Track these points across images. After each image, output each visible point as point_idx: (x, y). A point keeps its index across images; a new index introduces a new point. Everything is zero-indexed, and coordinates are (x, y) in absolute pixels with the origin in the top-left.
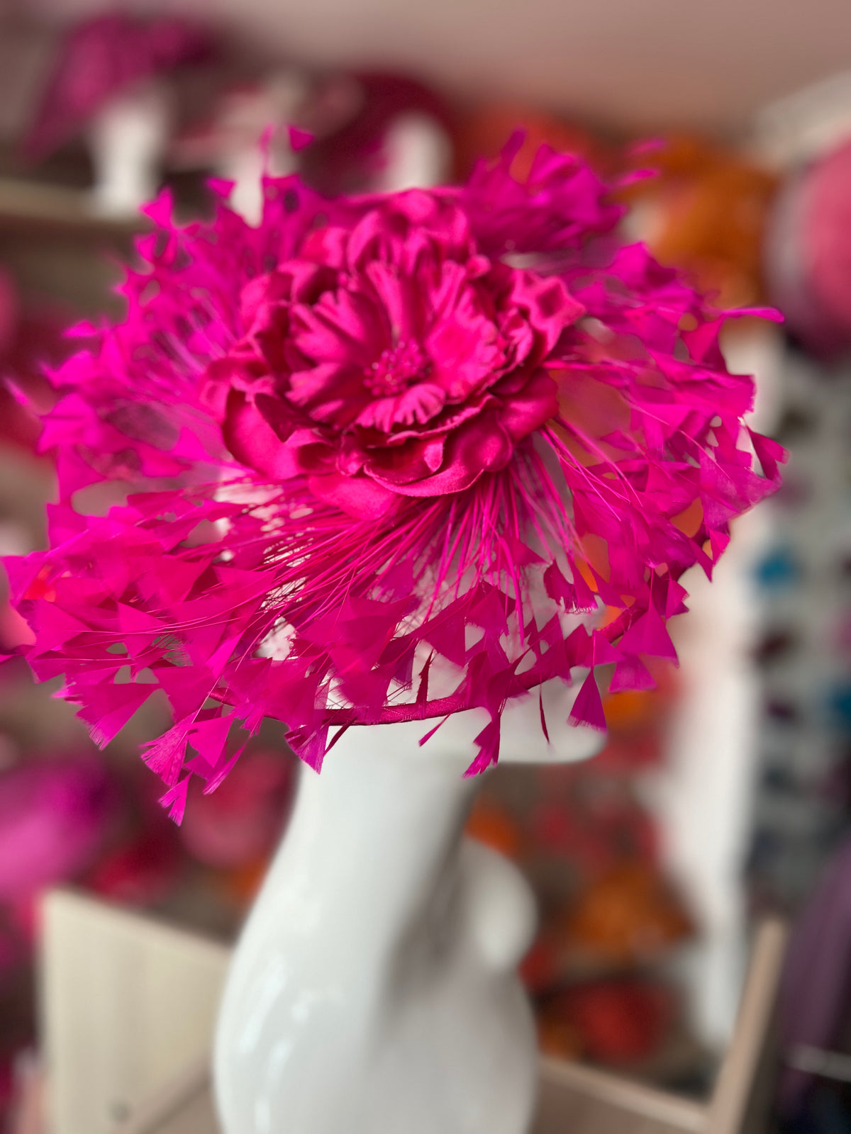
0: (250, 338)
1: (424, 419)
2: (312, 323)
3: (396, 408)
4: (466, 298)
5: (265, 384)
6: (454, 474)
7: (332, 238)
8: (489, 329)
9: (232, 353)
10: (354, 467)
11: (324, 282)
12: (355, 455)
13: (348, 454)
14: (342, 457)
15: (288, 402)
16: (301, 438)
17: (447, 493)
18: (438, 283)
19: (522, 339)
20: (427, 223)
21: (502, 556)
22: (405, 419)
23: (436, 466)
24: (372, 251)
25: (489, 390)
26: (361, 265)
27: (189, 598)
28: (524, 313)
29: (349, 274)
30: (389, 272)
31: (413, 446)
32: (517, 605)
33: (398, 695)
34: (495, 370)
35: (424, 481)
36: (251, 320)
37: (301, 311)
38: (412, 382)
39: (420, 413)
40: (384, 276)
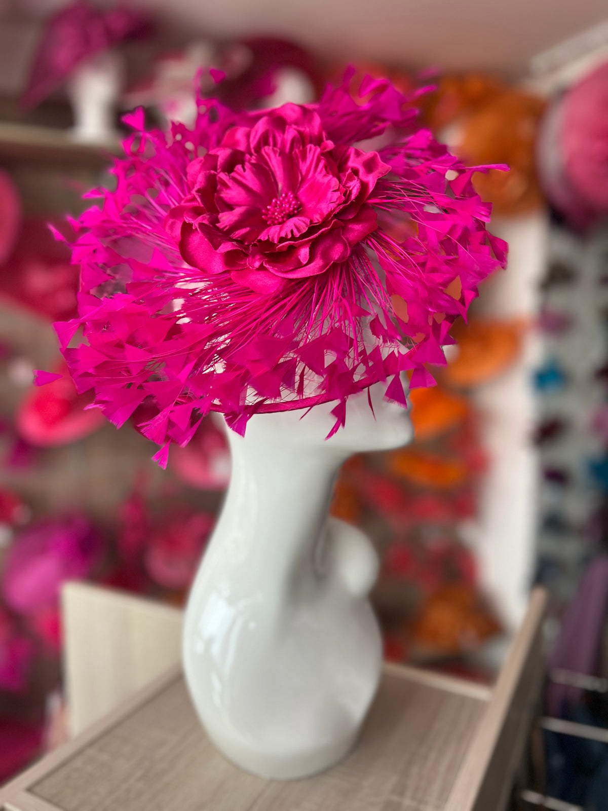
0: (194, 192)
1: (297, 235)
2: (230, 184)
3: (281, 229)
4: (321, 165)
5: (204, 219)
6: (316, 265)
7: (240, 133)
8: (335, 182)
9: (183, 203)
10: (257, 264)
11: (236, 159)
12: (258, 257)
13: (254, 257)
14: (250, 258)
15: (217, 228)
16: (225, 247)
17: (312, 275)
18: (304, 158)
19: (354, 187)
20: (296, 123)
21: (345, 311)
22: (286, 235)
23: (306, 261)
24: (264, 140)
25: (335, 216)
26: (258, 149)
27: (165, 340)
28: (355, 172)
29: (251, 155)
30: (275, 152)
31: (292, 250)
32: (355, 342)
33: (287, 395)
34: (339, 205)
35: (299, 269)
36: (194, 183)
37: (223, 176)
38: (290, 216)
39: (295, 231)
40: (272, 155)
